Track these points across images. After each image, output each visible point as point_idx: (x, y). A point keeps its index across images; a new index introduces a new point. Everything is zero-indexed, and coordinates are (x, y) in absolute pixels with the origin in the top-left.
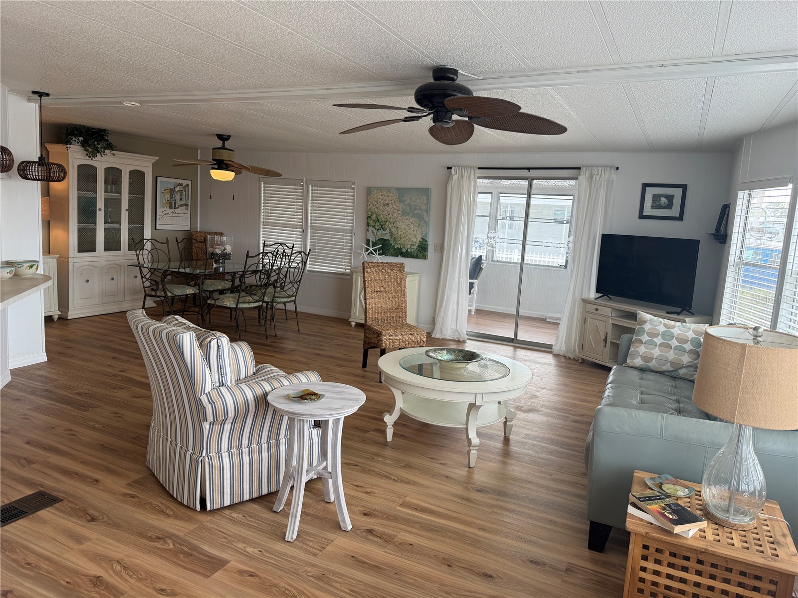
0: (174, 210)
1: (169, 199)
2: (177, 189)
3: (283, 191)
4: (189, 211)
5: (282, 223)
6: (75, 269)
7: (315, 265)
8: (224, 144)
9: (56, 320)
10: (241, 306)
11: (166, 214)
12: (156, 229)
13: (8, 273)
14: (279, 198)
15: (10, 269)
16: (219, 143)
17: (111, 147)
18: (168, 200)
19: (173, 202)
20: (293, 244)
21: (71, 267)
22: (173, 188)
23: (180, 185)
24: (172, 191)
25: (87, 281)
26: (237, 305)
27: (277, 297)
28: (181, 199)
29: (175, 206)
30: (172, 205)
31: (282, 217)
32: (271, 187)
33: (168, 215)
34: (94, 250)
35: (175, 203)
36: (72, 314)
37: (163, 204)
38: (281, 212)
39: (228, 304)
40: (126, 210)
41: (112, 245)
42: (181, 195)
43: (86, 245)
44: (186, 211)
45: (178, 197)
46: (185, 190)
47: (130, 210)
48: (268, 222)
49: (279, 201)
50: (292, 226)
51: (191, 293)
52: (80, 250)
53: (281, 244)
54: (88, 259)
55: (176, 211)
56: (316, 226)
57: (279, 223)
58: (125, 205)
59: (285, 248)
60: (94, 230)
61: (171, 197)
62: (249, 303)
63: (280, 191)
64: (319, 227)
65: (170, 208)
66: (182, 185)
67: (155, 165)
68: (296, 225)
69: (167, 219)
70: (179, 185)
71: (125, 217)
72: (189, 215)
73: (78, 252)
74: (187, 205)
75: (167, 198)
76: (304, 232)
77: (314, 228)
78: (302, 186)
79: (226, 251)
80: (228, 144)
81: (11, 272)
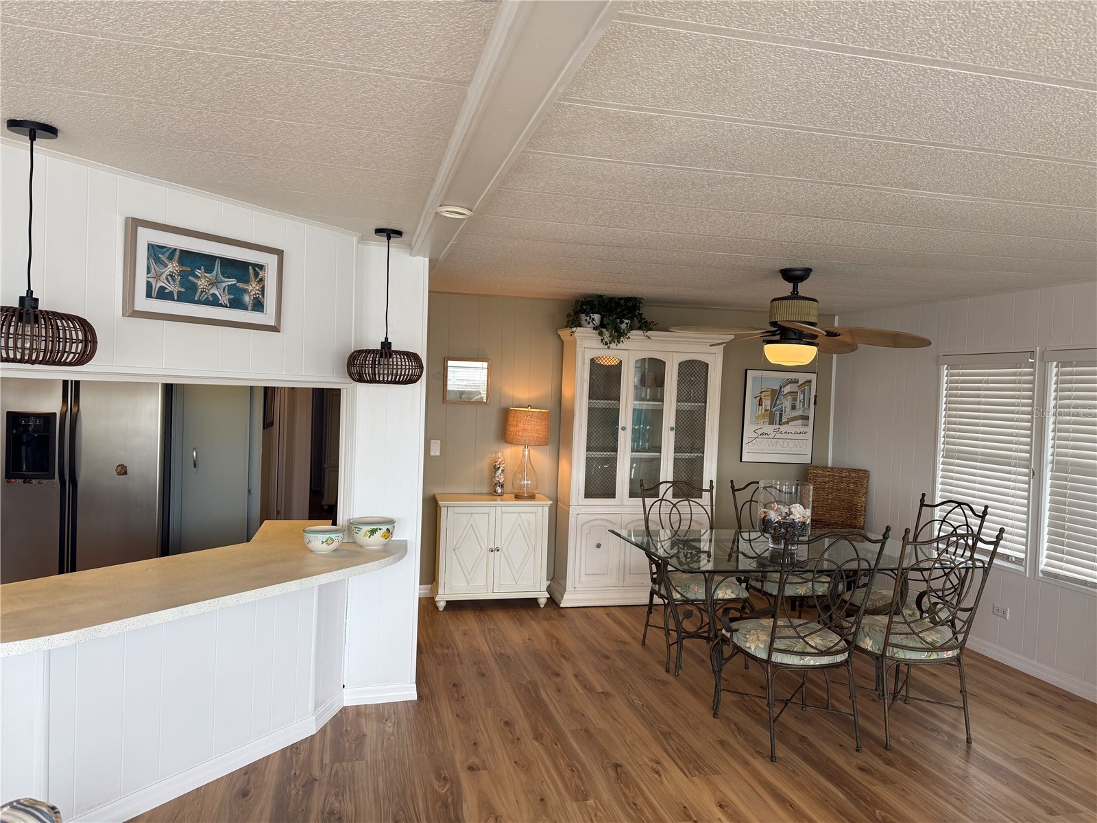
0: (778, 426)
1: (768, 408)
2: (787, 389)
3: (987, 382)
4: (810, 429)
5: (982, 454)
6: (579, 525)
7: (1061, 560)
8: (795, 288)
9: (542, 606)
10: (778, 658)
11: (762, 434)
12: (741, 461)
13: (323, 542)
14: (979, 396)
15: (328, 536)
16: (787, 288)
17: (645, 326)
18: (765, 410)
19: (778, 413)
20: (986, 507)
21: (572, 521)
22: (777, 388)
23: (794, 382)
24: (776, 395)
25: (599, 546)
26: (770, 656)
27: (896, 646)
28: (793, 408)
29: (781, 420)
30: (775, 418)
31: (983, 440)
32: (963, 375)
33: (766, 436)
34: (612, 495)
35: (781, 415)
36: (568, 600)
37: (757, 418)
38: (982, 428)
39: (753, 648)
40: (672, 429)
41: (645, 487)
42: (795, 399)
43: (600, 485)
44: (803, 429)
45: (787, 404)
46: (803, 392)
47: (678, 429)
48: (953, 451)
49: (979, 403)
50: (1007, 461)
51: (727, 597)
52: (589, 494)
53: (959, 504)
54: (605, 510)
55: (783, 428)
56: (1066, 463)
57: (976, 453)
58: (669, 419)
59: (968, 512)
60: (613, 462)
61: (773, 404)
62: (803, 654)
63: (980, 382)
64: (1073, 464)
65: (771, 423)
66: (797, 382)
67: (728, 349)
68: (1015, 458)
69: (763, 444)
70: (790, 383)
71: (668, 440)
72: (809, 436)
73: (587, 495)
74: (807, 418)
75: (766, 406)
76: (1036, 475)
77: (1059, 467)
78: (1032, 365)
79: (791, 517)
80: (803, 288)
81: (330, 541)
